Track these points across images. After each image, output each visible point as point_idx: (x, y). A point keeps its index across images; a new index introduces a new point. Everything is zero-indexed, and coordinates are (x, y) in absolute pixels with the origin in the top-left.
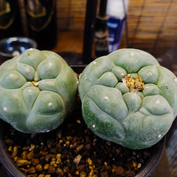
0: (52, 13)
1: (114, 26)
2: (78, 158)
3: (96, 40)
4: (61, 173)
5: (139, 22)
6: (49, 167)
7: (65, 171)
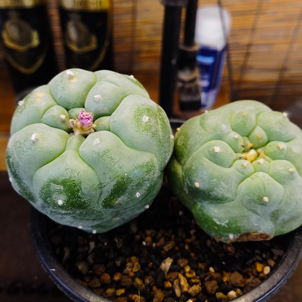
0: (106, 44)
1: (208, 60)
2: (166, 263)
3: (180, 85)
4: (142, 285)
5: (248, 54)
6: (121, 278)
7: (148, 281)
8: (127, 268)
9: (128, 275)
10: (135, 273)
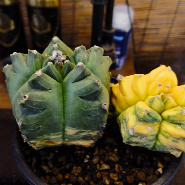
4: (83, 181)
9: (74, 174)
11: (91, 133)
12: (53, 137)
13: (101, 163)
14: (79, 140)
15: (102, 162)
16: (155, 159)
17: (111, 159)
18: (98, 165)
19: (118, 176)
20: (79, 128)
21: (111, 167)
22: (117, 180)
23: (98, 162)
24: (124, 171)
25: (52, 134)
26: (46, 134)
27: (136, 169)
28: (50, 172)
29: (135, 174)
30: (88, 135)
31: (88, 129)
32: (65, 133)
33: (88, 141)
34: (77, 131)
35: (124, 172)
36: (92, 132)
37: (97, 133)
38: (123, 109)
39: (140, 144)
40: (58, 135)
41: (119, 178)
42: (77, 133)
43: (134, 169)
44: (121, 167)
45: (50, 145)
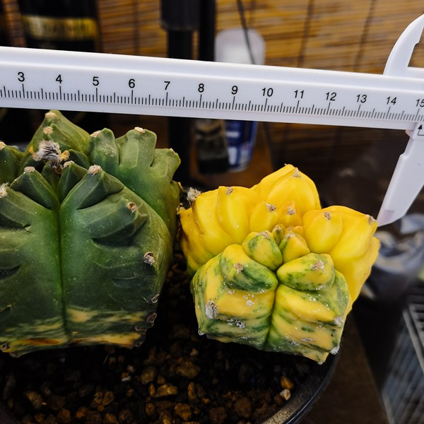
6: (86, 414)
8: (96, 399)
9: (95, 409)
10: (106, 406)
11: (128, 317)
12: (41, 328)
13: (159, 382)
14: (104, 332)
15: (161, 380)
16: (277, 369)
17: (180, 373)
18: (152, 387)
19: (192, 410)
20: (96, 308)
21: (180, 391)
22: (188, 418)
23: (152, 380)
24: (206, 397)
25: (39, 322)
26: (24, 322)
27: (232, 394)
28: (43, 406)
29: (229, 405)
30: (123, 322)
31: (119, 309)
32: (67, 319)
33: (126, 334)
34: (95, 313)
35: (206, 401)
36: (128, 314)
37: (141, 317)
38: (201, 264)
39: (237, 338)
40: (54, 323)
41: (193, 414)
42: (95, 319)
43: (229, 393)
44: (200, 389)
45: (42, 345)
